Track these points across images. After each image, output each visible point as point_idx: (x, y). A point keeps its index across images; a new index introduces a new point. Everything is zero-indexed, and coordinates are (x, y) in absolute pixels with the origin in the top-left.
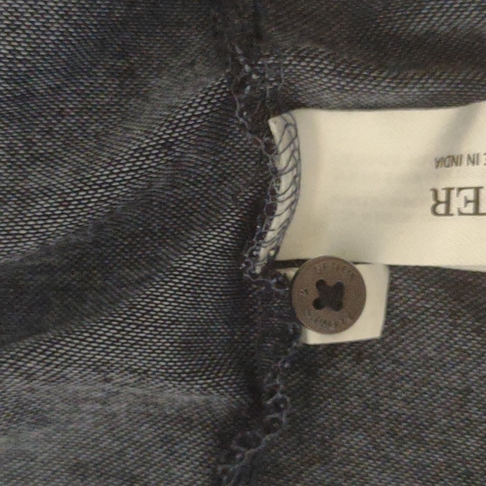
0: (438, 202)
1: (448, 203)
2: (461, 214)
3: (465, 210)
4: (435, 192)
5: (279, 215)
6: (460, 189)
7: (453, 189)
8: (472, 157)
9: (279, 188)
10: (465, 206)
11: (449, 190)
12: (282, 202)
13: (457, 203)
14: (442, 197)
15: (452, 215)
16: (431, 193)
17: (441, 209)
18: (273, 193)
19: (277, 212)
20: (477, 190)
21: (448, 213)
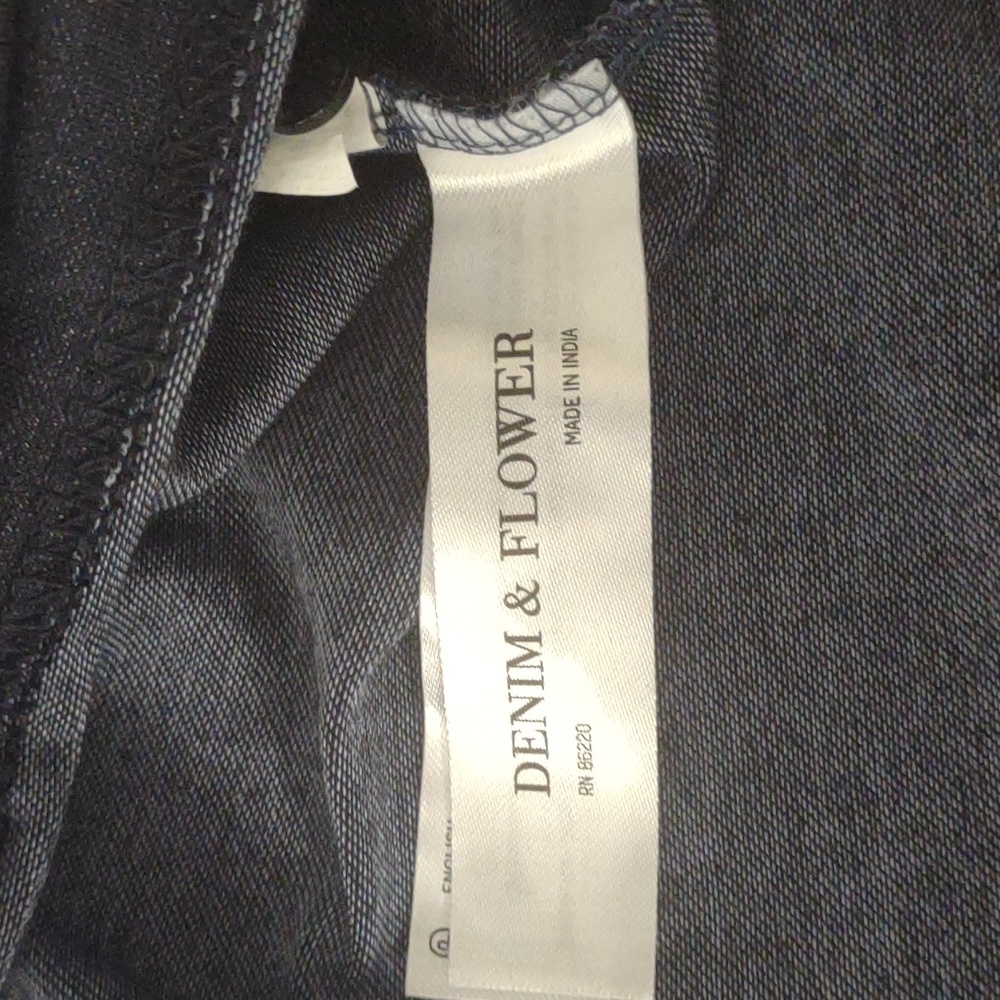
0: (513, 341)
1: (513, 354)
2: (498, 372)
3: (502, 377)
4: (527, 336)
5: (479, 126)
6: (531, 368)
7: (532, 359)
8: (575, 381)
9: (516, 110)
10: (508, 378)
11: (529, 354)
12: (498, 125)
13: (513, 366)
14: (521, 346)
15: (496, 361)
16: (526, 331)
17: (505, 346)
18: (505, 107)
19: (483, 123)
20: (530, 391)
21: (499, 355)
